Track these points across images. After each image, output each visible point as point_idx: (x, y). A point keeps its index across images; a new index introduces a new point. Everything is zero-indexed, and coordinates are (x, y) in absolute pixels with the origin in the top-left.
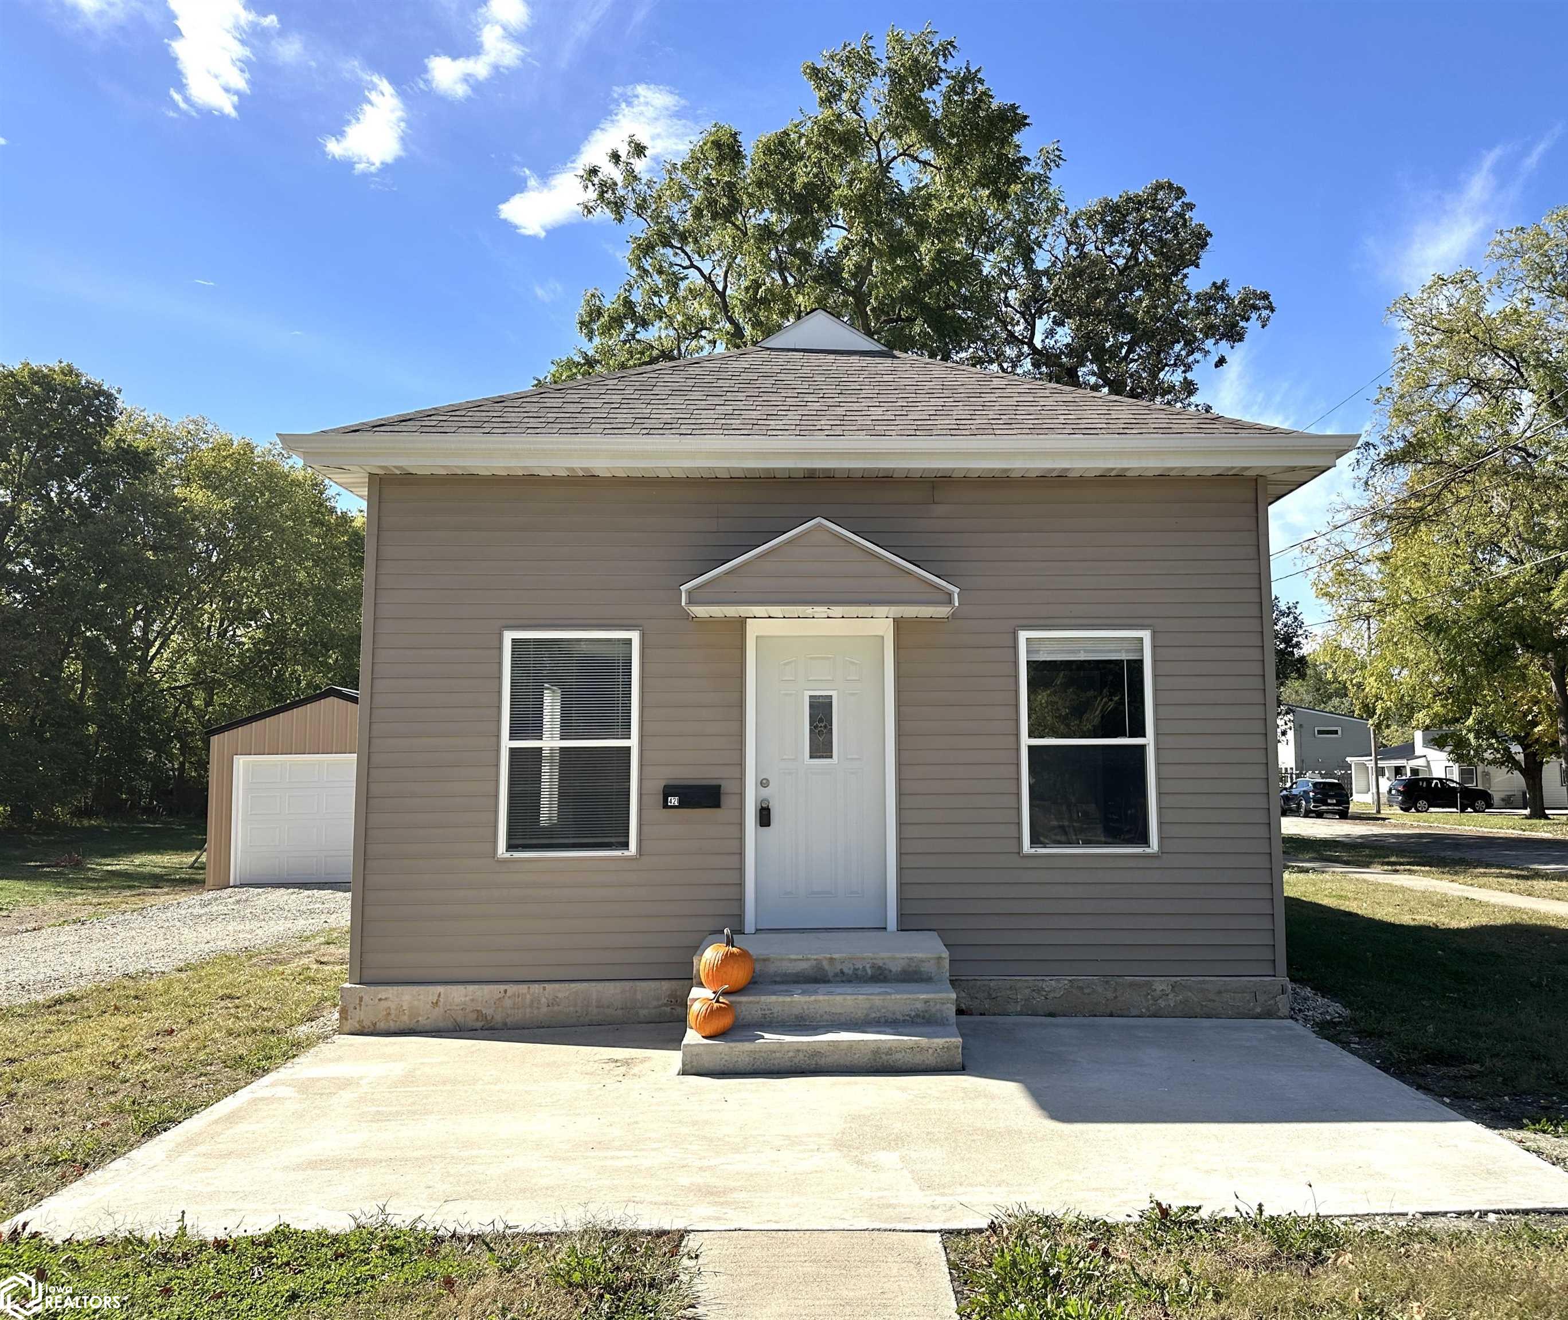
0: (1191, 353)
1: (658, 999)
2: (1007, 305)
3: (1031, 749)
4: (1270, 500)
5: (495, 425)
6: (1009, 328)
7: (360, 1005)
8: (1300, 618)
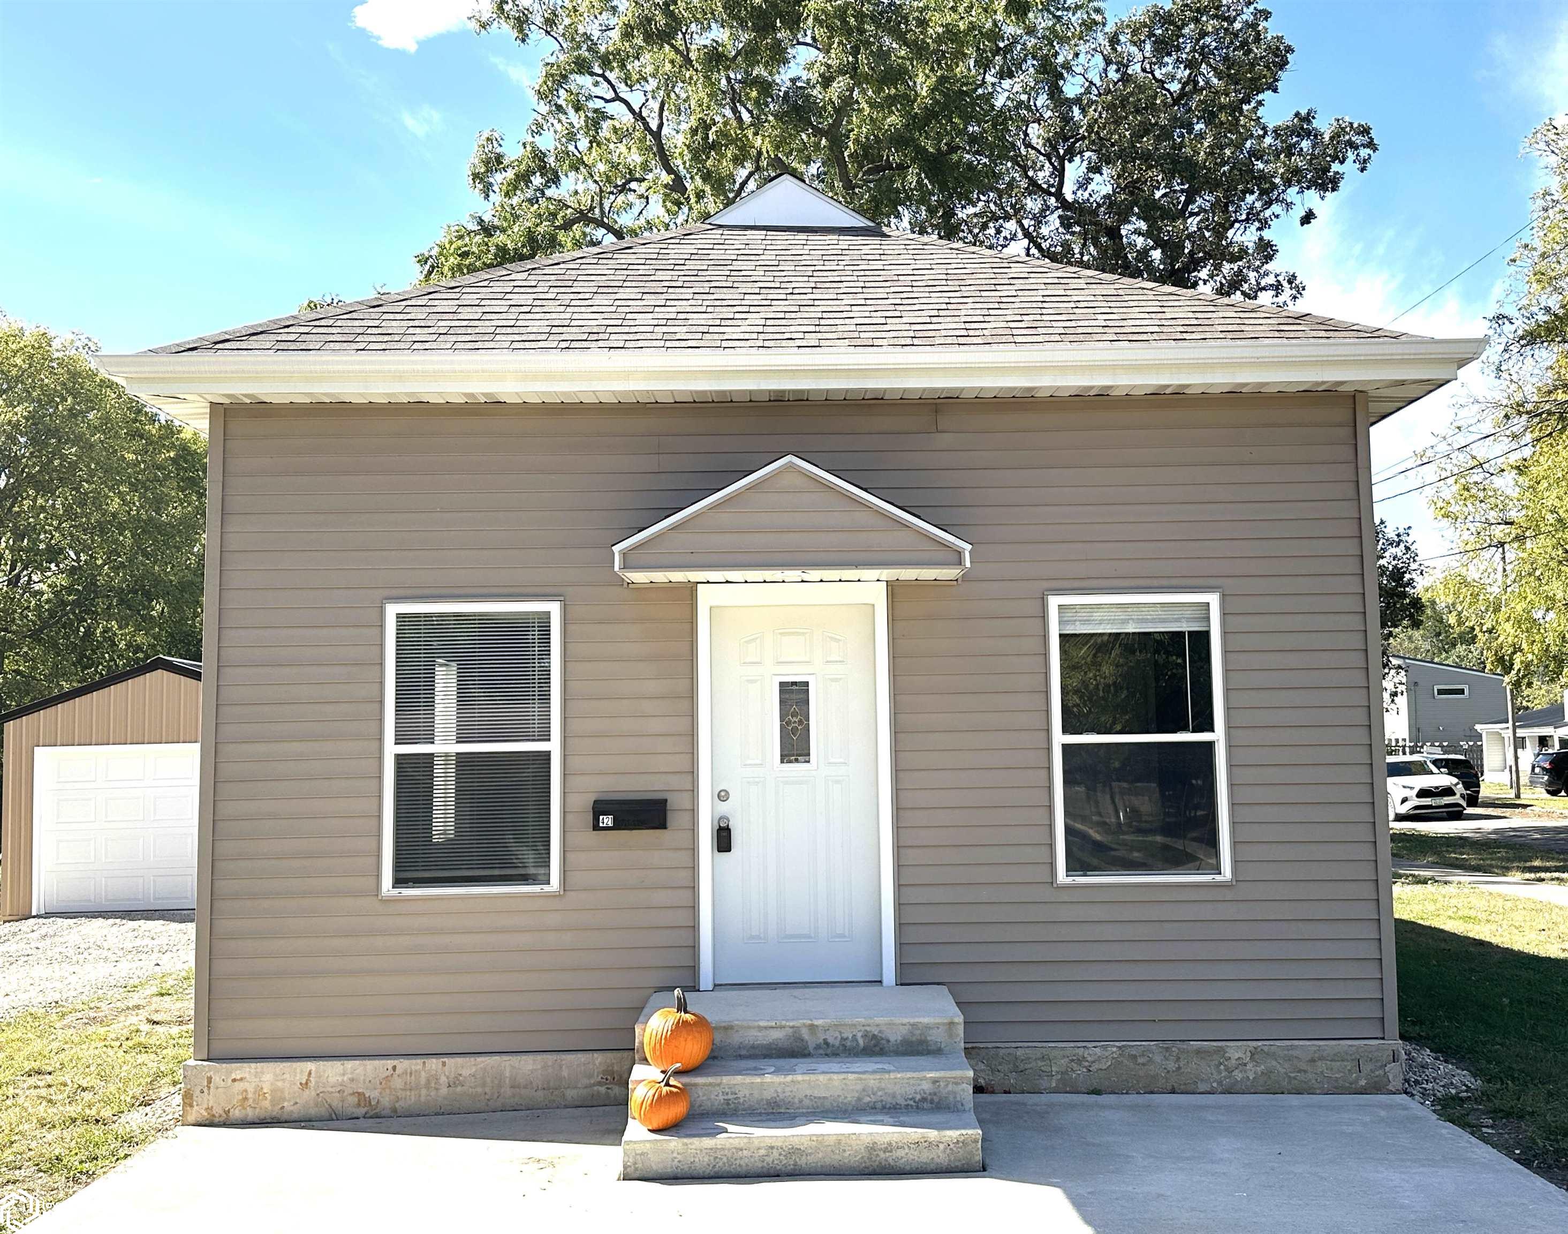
0: (1269, 204)
1: (590, 1076)
2: (1029, 145)
3: (1066, 748)
4: (1373, 420)
5: (373, 338)
6: (1031, 173)
7: (209, 1088)
8: (1413, 548)
